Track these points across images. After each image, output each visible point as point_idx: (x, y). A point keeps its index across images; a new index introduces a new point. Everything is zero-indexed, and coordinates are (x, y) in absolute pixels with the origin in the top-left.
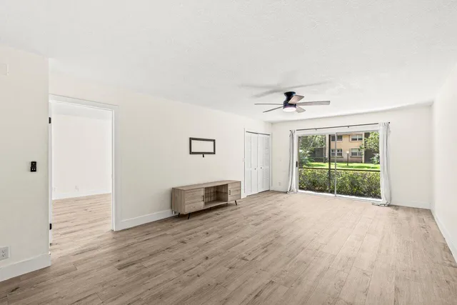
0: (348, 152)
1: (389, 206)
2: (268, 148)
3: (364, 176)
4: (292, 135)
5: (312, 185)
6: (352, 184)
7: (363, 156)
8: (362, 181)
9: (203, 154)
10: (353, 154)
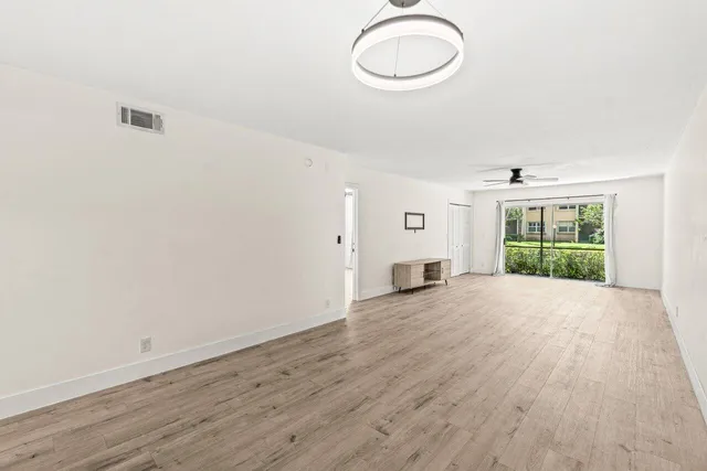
0: (555, 227)
1: (614, 286)
2: (469, 223)
3: (583, 256)
4: (499, 207)
5: (518, 267)
6: (569, 266)
7: (577, 233)
8: (582, 263)
9: (415, 229)
10: (561, 229)
